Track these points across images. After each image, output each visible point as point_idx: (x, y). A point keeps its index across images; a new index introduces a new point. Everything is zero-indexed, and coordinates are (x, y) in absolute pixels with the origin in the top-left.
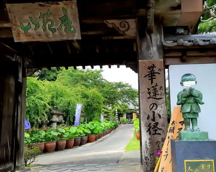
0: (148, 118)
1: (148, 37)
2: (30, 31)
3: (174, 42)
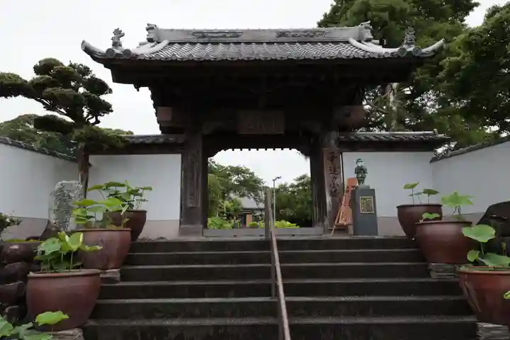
0: (330, 186)
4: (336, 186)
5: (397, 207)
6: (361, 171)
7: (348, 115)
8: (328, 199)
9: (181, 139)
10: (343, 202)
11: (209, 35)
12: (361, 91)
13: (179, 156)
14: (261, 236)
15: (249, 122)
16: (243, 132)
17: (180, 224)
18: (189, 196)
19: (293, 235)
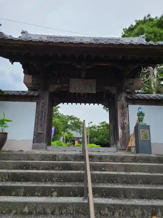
0: (121, 124)
3: (130, 96)
4: (124, 124)
6: (141, 115)
7: (133, 84)
8: (120, 131)
9: (36, 94)
12: (139, 73)
13: (35, 103)
14: (80, 151)
15: (76, 87)
16: (72, 91)
17: (33, 142)
18: (39, 126)
19: (99, 152)
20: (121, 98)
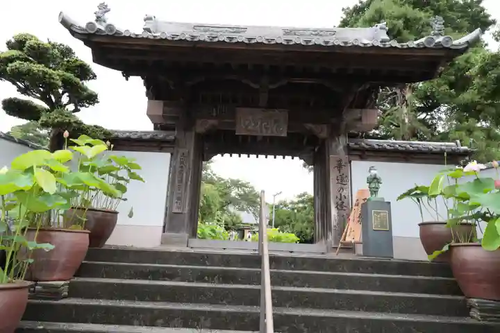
0: (336, 198)
1: (337, 139)
2: (249, 127)
3: (356, 144)
4: (343, 197)
5: (419, 225)
6: (374, 181)
7: (360, 120)
8: (334, 212)
9: (171, 136)
10: (351, 217)
11: (211, 29)
12: (373, 97)
13: (168, 155)
14: (254, 250)
15: (249, 123)
16: (240, 131)
17: (164, 231)
18: (175, 200)
19: (291, 252)
20: (337, 147)
